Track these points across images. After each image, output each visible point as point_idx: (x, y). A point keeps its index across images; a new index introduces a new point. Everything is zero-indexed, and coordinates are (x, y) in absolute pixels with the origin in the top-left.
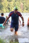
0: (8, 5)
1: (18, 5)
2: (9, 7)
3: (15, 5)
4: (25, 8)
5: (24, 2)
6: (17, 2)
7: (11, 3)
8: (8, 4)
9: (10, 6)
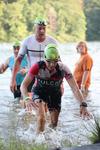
0: (2, 14)
1: (39, 14)
2: (7, 21)
3: (29, 14)
4: (63, 27)
5: (60, 4)
6: (35, 4)
7: (14, 9)
8: (5, 12)
9: (10, 19)
